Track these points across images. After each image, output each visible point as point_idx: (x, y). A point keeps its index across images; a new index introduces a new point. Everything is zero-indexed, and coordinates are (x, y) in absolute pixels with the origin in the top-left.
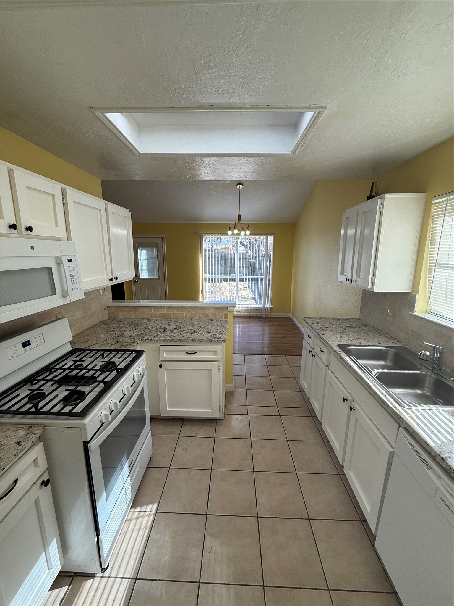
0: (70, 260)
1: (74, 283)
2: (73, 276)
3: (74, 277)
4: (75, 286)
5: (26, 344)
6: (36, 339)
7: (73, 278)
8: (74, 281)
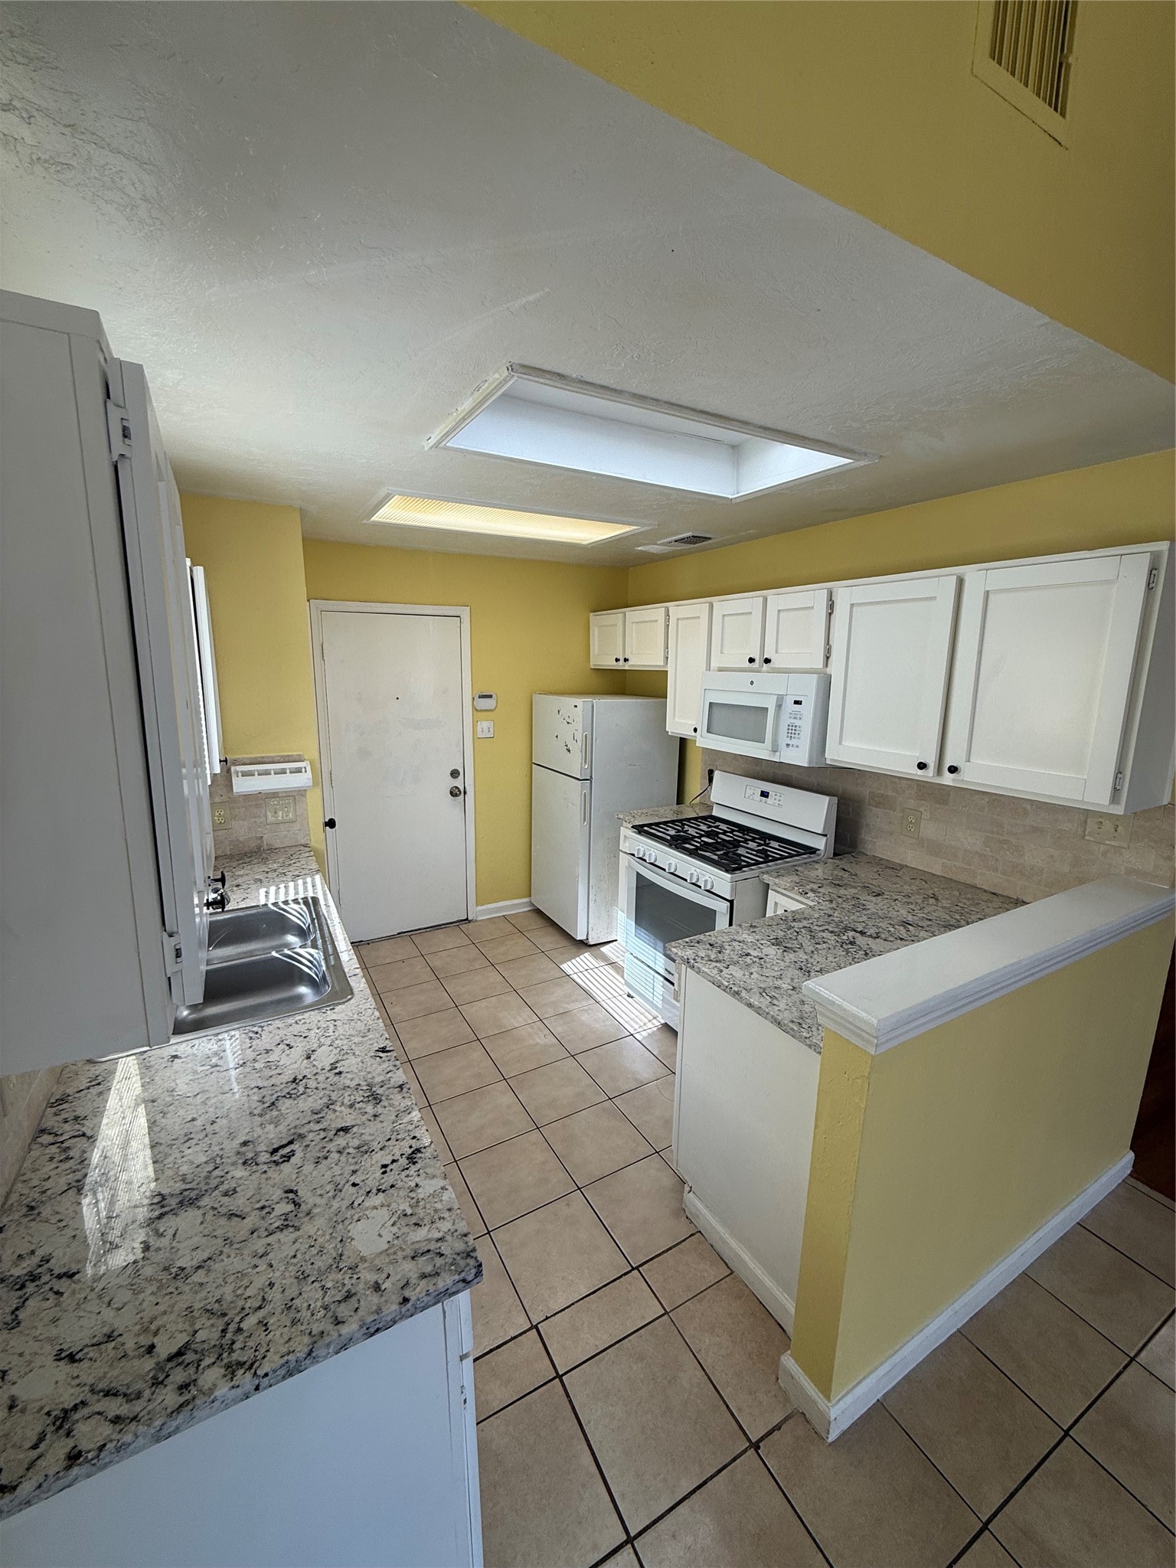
0: (797, 702)
1: (794, 738)
2: (796, 726)
3: (797, 728)
4: (793, 742)
5: (764, 794)
6: (776, 797)
7: (795, 730)
8: (795, 734)
